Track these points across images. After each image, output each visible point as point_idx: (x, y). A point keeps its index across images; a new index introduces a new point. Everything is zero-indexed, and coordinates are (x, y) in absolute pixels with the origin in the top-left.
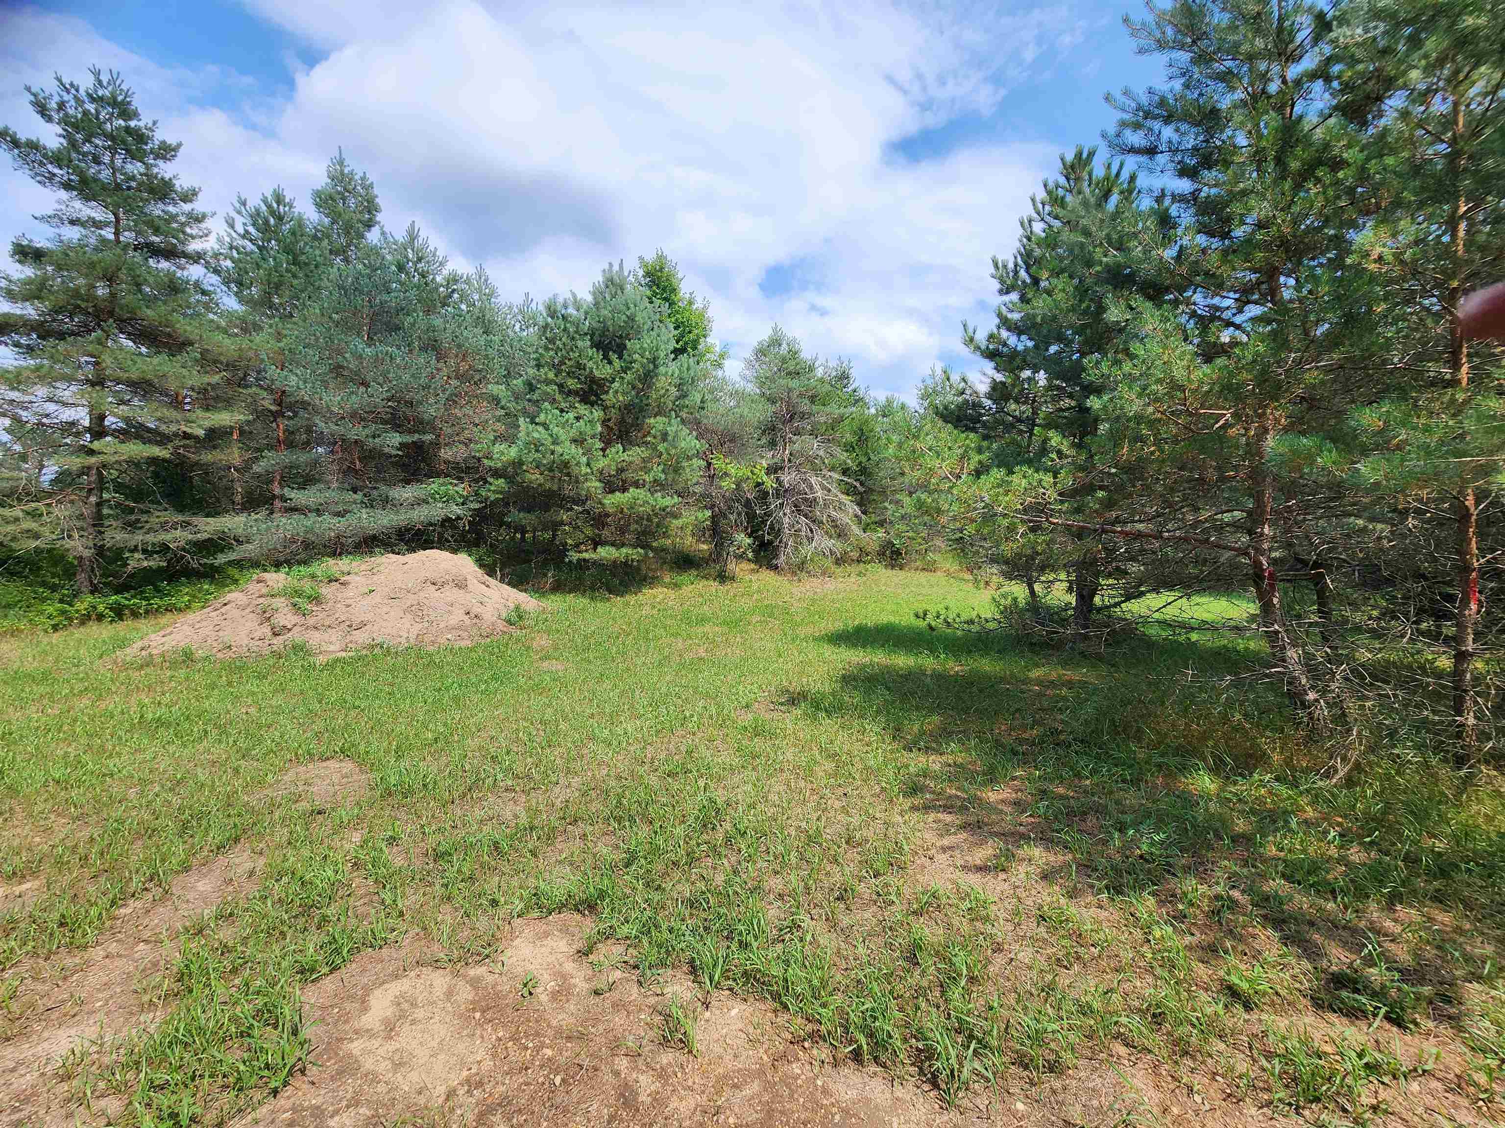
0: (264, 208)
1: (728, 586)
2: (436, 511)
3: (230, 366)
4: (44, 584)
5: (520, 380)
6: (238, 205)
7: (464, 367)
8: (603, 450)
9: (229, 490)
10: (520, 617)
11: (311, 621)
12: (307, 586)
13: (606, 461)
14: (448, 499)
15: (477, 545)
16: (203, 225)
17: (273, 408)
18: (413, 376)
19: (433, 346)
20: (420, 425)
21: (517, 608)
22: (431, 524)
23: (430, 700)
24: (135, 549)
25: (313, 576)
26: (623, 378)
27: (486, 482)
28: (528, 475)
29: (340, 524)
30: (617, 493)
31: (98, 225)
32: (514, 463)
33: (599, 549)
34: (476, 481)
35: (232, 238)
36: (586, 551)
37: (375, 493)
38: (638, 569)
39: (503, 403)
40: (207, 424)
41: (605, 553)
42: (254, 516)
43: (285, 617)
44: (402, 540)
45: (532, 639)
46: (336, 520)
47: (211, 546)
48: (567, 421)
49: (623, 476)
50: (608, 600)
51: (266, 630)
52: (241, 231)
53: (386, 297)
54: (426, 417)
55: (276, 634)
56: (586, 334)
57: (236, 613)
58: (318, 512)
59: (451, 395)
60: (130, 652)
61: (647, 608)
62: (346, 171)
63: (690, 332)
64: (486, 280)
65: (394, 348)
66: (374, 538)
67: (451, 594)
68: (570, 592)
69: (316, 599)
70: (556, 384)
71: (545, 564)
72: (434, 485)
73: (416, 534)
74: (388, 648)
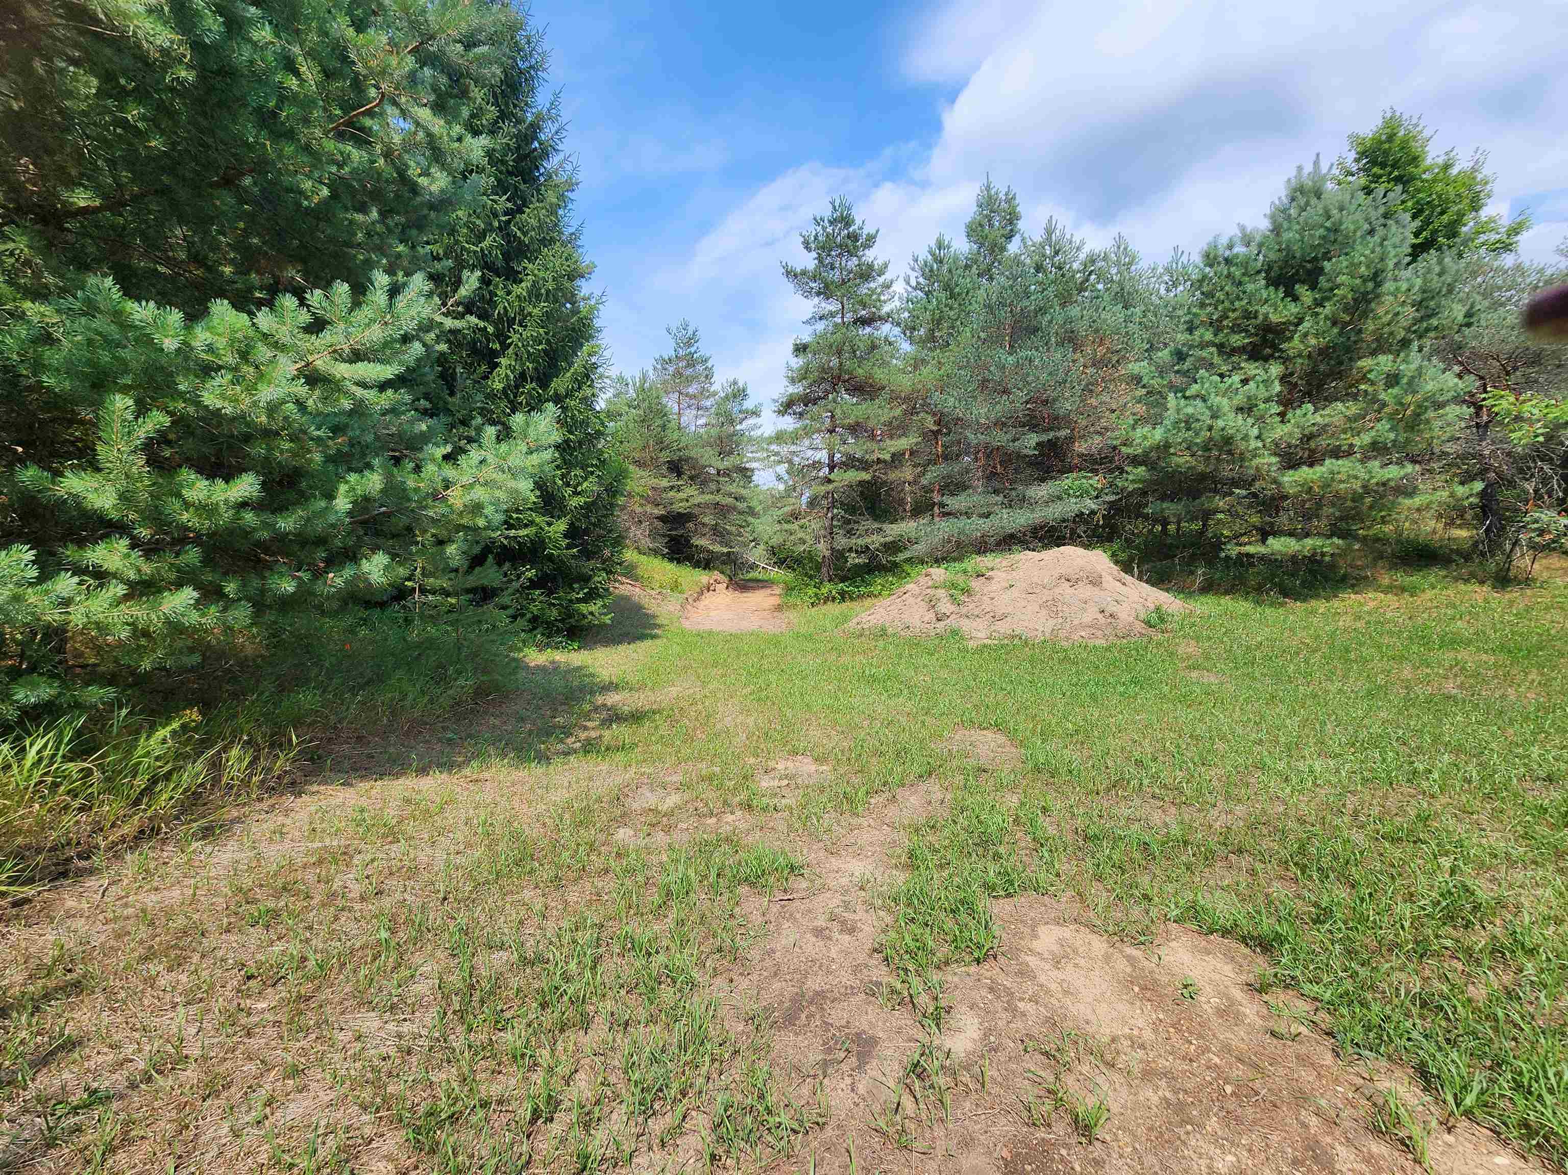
0: (930, 257)
1: (1513, 594)
2: (1071, 507)
3: (907, 399)
4: (806, 575)
5: (1166, 351)
6: (912, 263)
7: (1101, 351)
8: (1282, 415)
9: (902, 502)
10: (1162, 619)
11: (964, 610)
12: (961, 580)
13: (1287, 428)
14: (1083, 494)
15: (1110, 540)
16: (892, 289)
17: (935, 428)
18: (1050, 374)
19: (1071, 339)
20: (1056, 422)
21: (1158, 609)
22: (1064, 521)
23: (1068, 693)
24: (850, 550)
25: (965, 572)
26: (1317, 314)
27: (1122, 471)
28: (1176, 459)
29: (984, 525)
30: (1305, 468)
31: (832, 315)
32: (1158, 447)
33: (1271, 540)
34: (1111, 471)
35: (907, 291)
36: (1250, 543)
37: (1014, 493)
38: (1333, 566)
39: (1145, 381)
40: (893, 450)
41: (1278, 545)
42: (922, 522)
43: (945, 606)
44: (1036, 538)
45: (1177, 644)
46: (981, 521)
47: (893, 547)
48: (1230, 386)
49: (1313, 444)
50: (1282, 605)
51: (931, 616)
52: (914, 284)
53: (1026, 303)
54: (1062, 412)
55: (938, 620)
56: (1259, 272)
57: (911, 600)
58: (968, 515)
59: (1087, 385)
60: (851, 625)
61: (1349, 618)
62: (993, 192)
63: (1443, 213)
64: (1125, 249)
65: (1033, 351)
66: (1012, 536)
67: (1086, 591)
68: (1226, 593)
69: (967, 591)
70: (1214, 345)
71: (1193, 558)
72: (1067, 481)
73: (1048, 531)
74: (1026, 640)
